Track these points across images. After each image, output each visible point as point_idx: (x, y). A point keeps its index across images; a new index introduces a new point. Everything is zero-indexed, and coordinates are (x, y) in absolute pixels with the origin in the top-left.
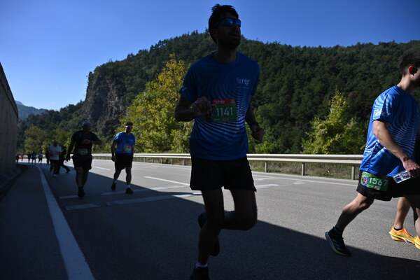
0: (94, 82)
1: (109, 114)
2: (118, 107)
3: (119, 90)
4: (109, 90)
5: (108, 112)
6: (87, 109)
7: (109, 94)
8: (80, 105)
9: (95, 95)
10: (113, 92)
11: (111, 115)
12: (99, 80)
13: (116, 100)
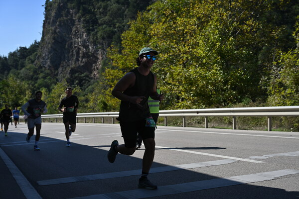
0: (53, 14)
1: (74, 58)
2: (87, 47)
3: (87, 22)
4: (73, 25)
5: (73, 55)
6: (45, 52)
7: (74, 29)
8: (35, 46)
9: (55, 32)
10: (80, 26)
11: (77, 60)
12: (60, 9)
13: (84, 37)
